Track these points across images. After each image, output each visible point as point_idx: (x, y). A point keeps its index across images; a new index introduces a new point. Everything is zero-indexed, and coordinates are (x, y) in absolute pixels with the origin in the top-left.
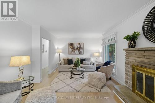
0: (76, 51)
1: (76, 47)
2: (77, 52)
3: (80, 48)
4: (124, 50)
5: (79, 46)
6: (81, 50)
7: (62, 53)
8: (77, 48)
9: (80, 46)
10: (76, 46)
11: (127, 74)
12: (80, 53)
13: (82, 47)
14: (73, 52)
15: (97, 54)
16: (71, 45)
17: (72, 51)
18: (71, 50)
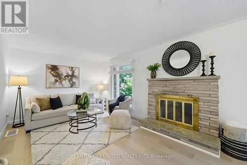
0: (64, 82)
1: (65, 74)
2: (66, 83)
3: (73, 76)
4: (147, 80)
5: (70, 73)
6: (74, 80)
7: (29, 84)
8: (68, 76)
9: (73, 72)
10: (64, 71)
11: (149, 105)
12: (72, 85)
13: (76, 74)
14: (58, 83)
15: (101, 87)
16: (54, 68)
17: (56, 81)
18: (53, 79)
